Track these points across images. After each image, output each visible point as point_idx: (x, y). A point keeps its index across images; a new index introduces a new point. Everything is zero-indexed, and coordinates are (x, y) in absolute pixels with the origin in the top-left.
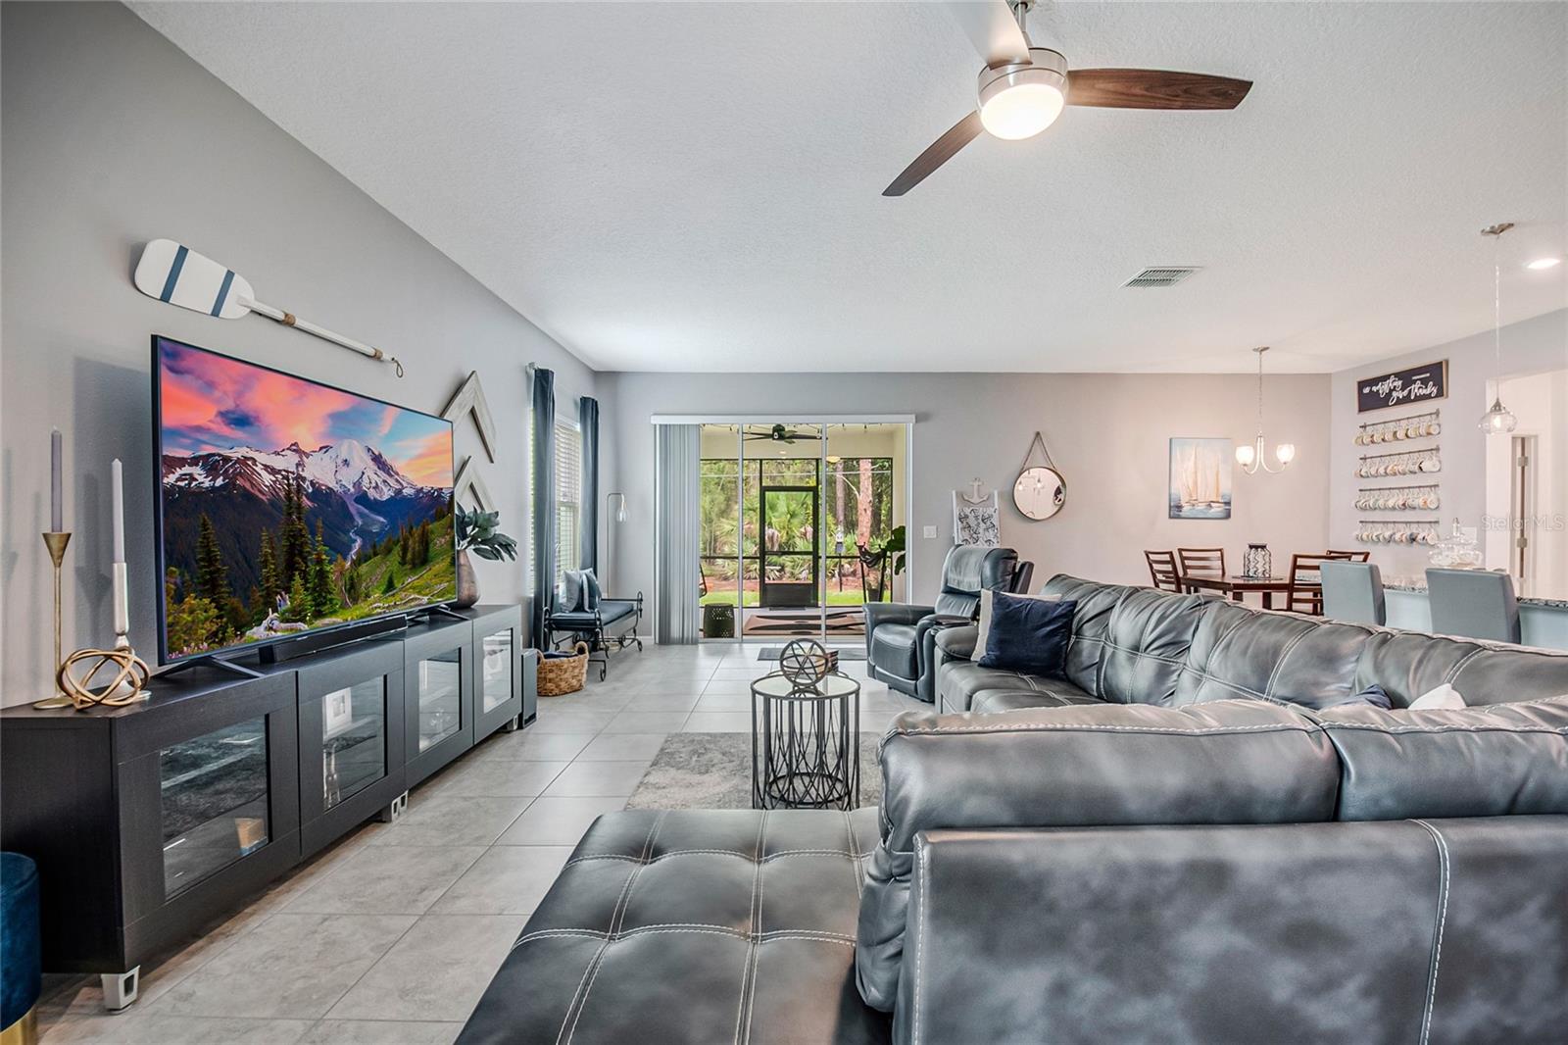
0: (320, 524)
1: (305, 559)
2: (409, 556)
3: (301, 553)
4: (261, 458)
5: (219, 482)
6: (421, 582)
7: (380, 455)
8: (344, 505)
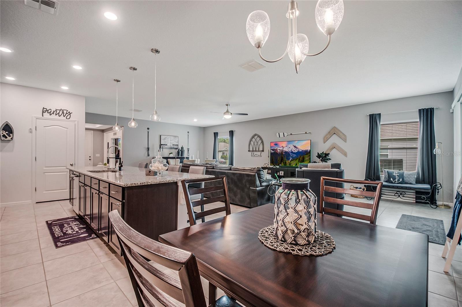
0: (285, 156)
2: (300, 160)
3: (283, 159)
4: (278, 148)
5: (274, 152)
7: (295, 146)
8: (289, 153)
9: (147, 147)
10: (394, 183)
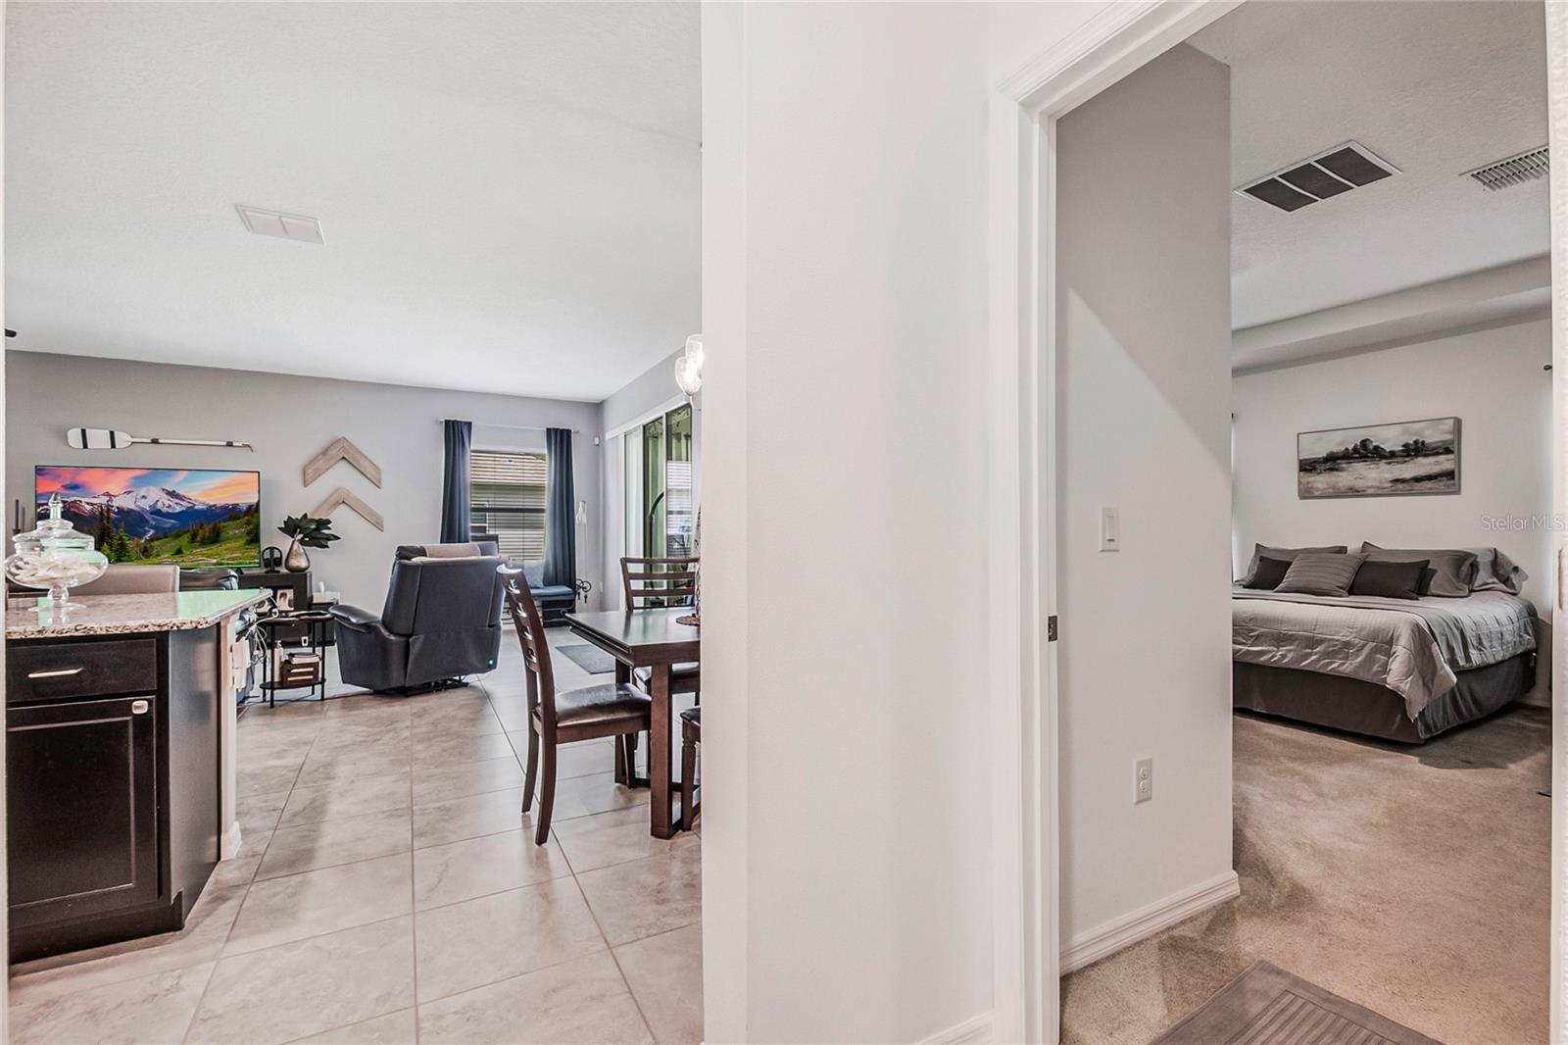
0: (122, 524)
1: (111, 538)
2: (198, 539)
3: (108, 536)
4: (85, 500)
6: (210, 552)
7: (174, 491)
8: (141, 515)
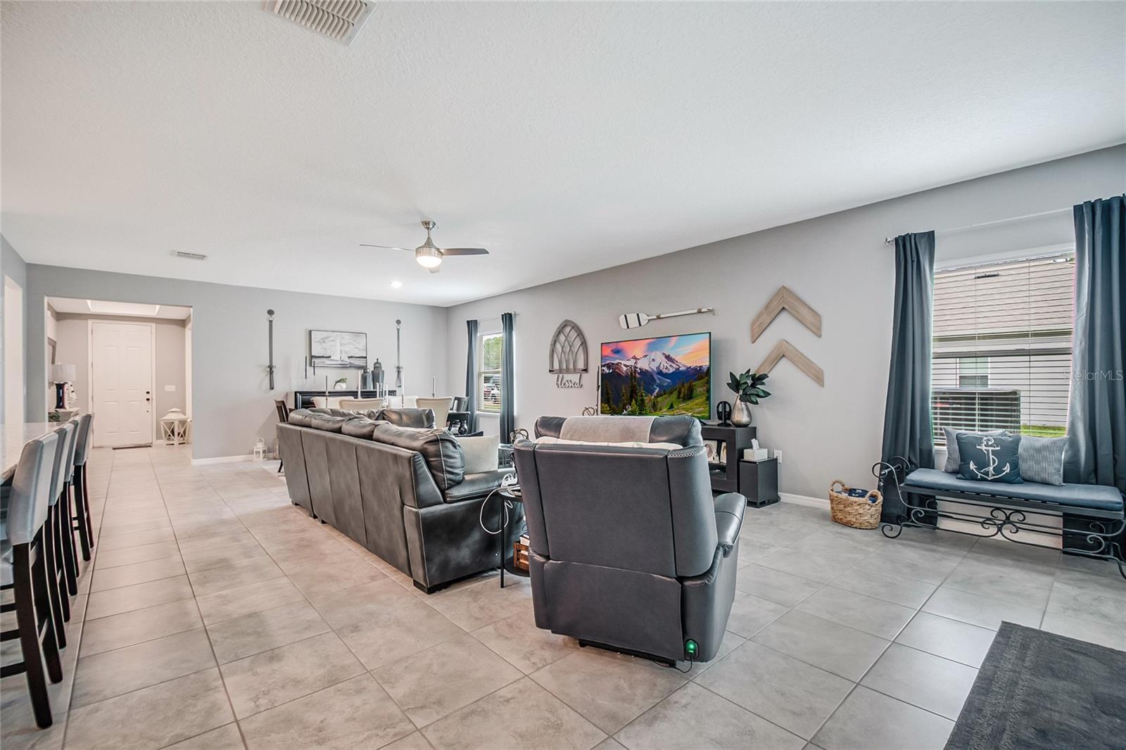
1: (636, 395)
2: (682, 395)
3: (635, 393)
4: (623, 362)
5: (611, 371)
6: (688, 407)
7: (669, 355)
8: (652, 375)
9: (269, 364)
10: (983, 480)
